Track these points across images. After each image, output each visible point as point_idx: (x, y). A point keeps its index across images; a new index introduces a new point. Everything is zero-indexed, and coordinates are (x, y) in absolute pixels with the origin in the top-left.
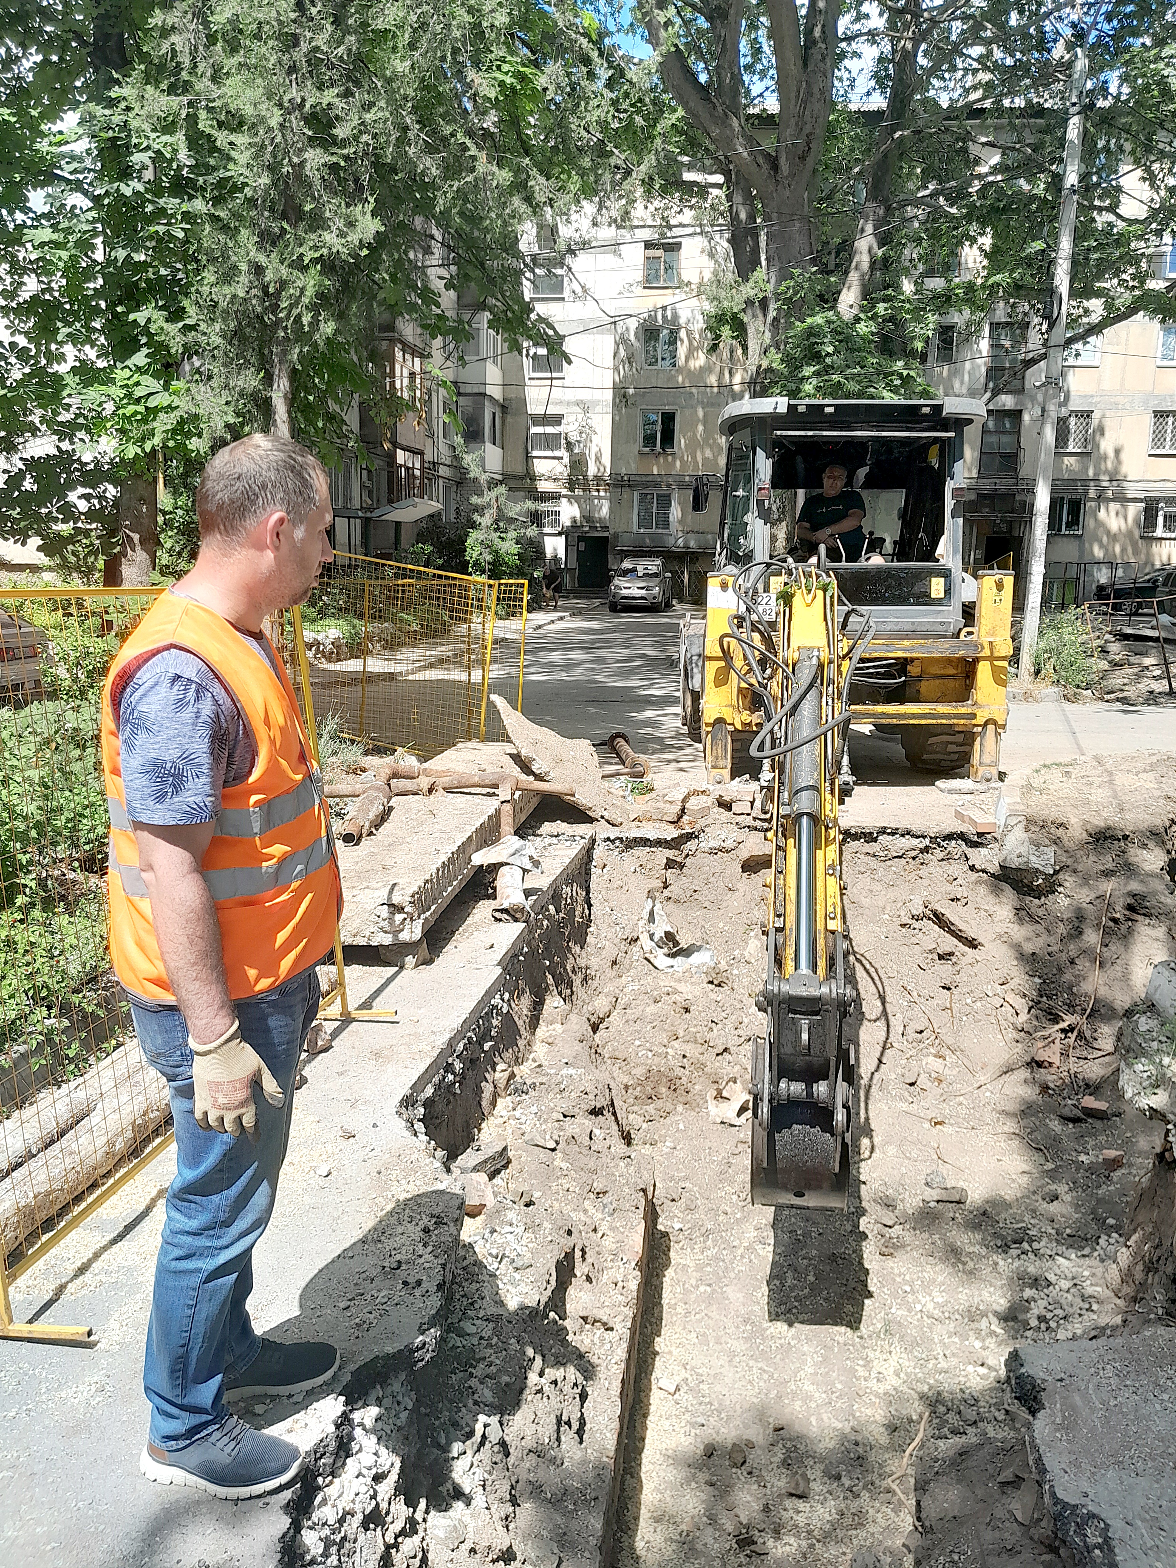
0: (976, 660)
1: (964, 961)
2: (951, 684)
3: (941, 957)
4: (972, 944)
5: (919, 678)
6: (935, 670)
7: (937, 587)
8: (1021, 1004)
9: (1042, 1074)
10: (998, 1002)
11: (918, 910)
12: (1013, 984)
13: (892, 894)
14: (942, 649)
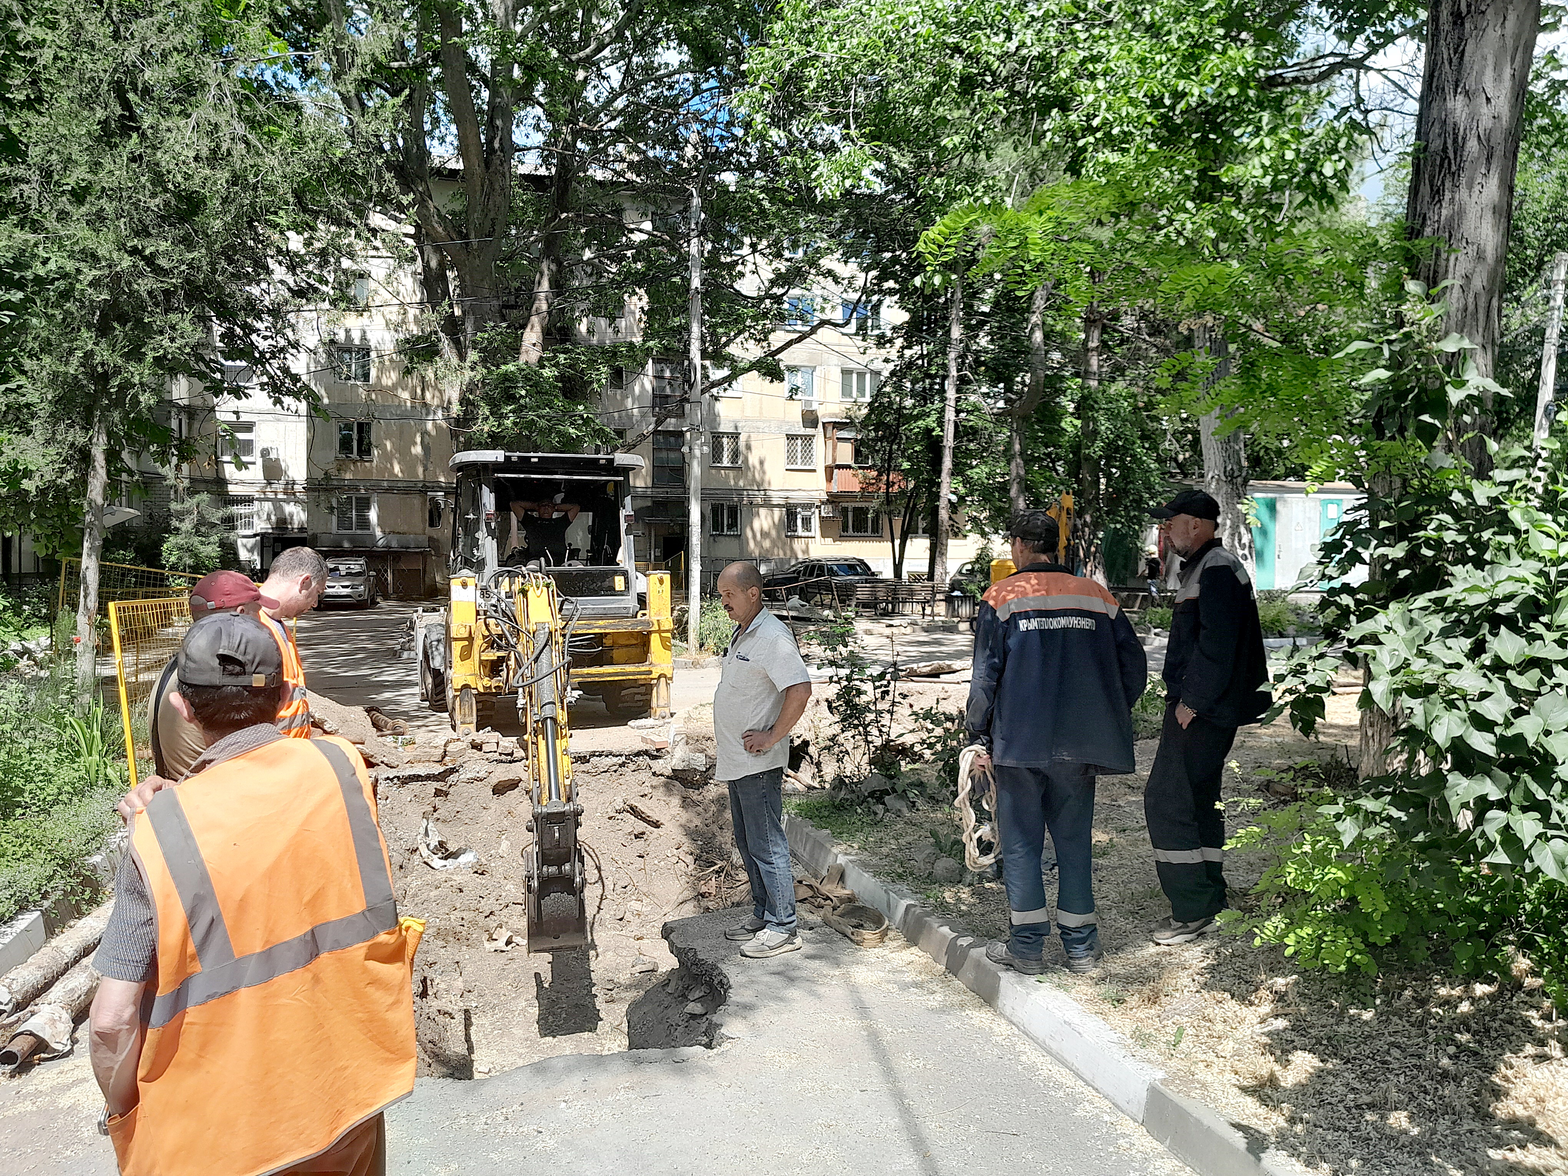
0: (650, 633)
1: (652, 837)
2: (634, 651)
3: (636, 837)
4: (656, 825)
5: (611, 648)
6: (622, 641)
7: (619, 583)
8: (690, 859)
9: (705, 903)
10: (675, 859)
11: (620, 805)
12: (685, 848)
13: (601, 799)
14: (625, 627)
